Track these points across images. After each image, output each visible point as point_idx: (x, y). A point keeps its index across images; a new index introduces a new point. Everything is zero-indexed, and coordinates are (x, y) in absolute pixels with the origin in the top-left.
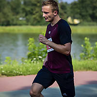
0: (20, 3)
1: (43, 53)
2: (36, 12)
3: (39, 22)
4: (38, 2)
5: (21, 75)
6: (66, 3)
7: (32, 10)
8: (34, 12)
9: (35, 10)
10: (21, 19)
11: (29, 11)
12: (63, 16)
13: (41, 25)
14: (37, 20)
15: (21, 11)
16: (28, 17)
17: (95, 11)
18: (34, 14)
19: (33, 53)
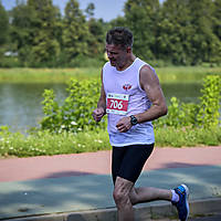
0: (7, 22)
1: (72, 118)
2: (41, 41)
3: (46, 60)
4: (44, 20)
5: (44, 154)
6: (101, 21)
7: (32, 35)
8: (36, 40)
9: (38, 35)
10: (8, 54)
11: (26, 38)
12: (96, 47)
13: (50, 67)
14: (42, 55)
15: (8, 38)
16: (22, 50)
17: (160, 38)
18: (35, 45)
19: (53, 117)
